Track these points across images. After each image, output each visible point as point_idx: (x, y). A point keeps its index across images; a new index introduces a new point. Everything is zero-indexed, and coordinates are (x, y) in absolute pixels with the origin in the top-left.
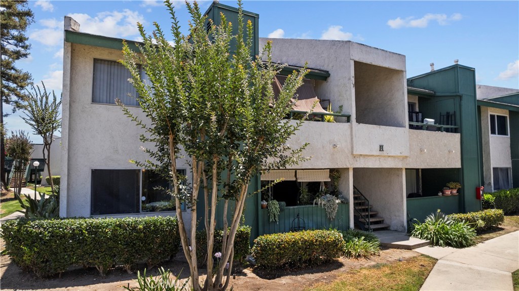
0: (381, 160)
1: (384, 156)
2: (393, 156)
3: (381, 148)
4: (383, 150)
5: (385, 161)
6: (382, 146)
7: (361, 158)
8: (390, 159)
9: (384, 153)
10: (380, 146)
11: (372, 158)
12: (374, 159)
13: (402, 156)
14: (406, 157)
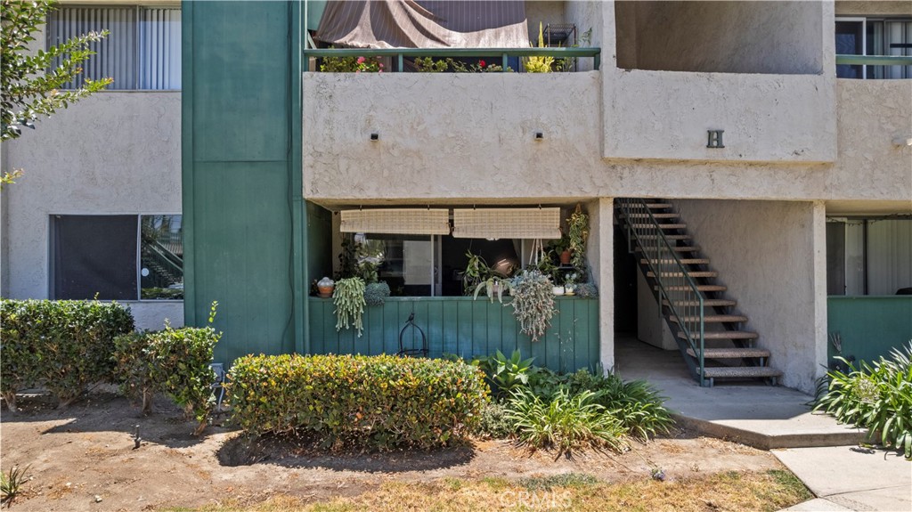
0: (715, 175)
1: (731, 165)
2: (766, 164)
3: (715, 139)
4: (720, 146)
5: (733, 179)
6: (719, 133)
7: (639, 169)
8: (752, 172)
9: (727, 154)
10: (710, 133)
11: (683, 168)
12: (690, 171)
13: (804, 164)
14: (825, 166)
